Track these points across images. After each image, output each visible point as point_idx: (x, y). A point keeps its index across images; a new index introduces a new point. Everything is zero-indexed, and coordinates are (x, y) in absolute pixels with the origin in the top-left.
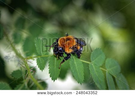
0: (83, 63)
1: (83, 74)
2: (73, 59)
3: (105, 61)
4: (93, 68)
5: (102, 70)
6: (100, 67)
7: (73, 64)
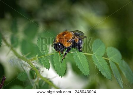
0: (86, 55)
1: (88, 66)
2: (76, 53)
3: (106, 51)
4: (96, 58)
5: (104, 59)
6: (102, 57)
7: (77, 58)
